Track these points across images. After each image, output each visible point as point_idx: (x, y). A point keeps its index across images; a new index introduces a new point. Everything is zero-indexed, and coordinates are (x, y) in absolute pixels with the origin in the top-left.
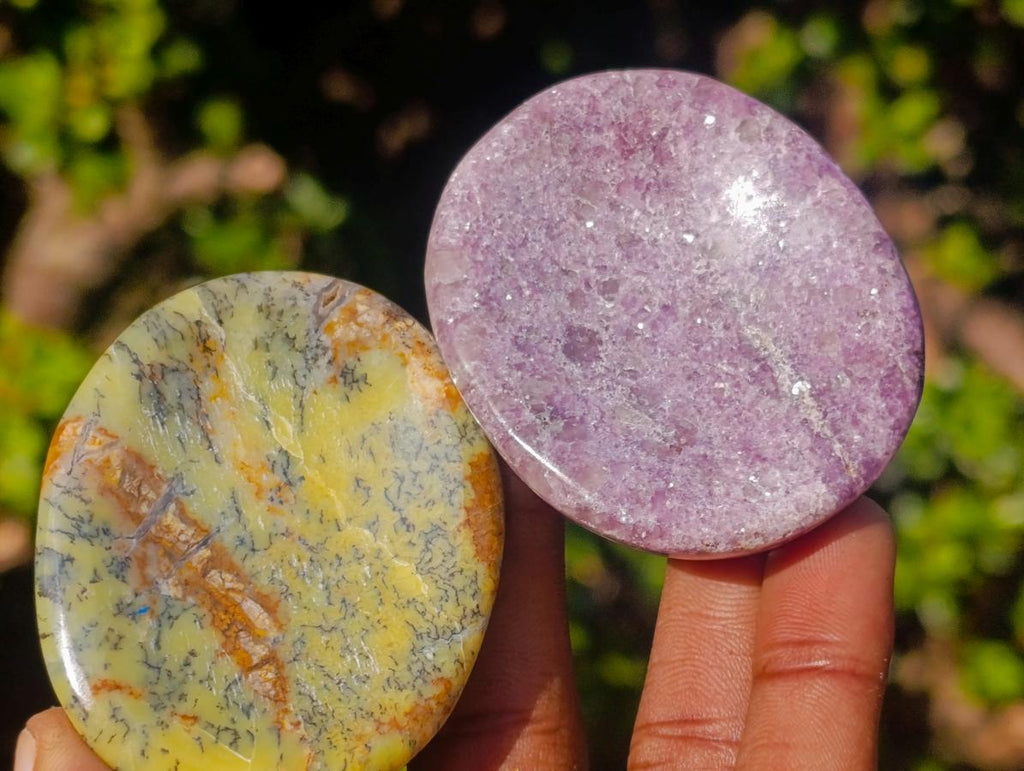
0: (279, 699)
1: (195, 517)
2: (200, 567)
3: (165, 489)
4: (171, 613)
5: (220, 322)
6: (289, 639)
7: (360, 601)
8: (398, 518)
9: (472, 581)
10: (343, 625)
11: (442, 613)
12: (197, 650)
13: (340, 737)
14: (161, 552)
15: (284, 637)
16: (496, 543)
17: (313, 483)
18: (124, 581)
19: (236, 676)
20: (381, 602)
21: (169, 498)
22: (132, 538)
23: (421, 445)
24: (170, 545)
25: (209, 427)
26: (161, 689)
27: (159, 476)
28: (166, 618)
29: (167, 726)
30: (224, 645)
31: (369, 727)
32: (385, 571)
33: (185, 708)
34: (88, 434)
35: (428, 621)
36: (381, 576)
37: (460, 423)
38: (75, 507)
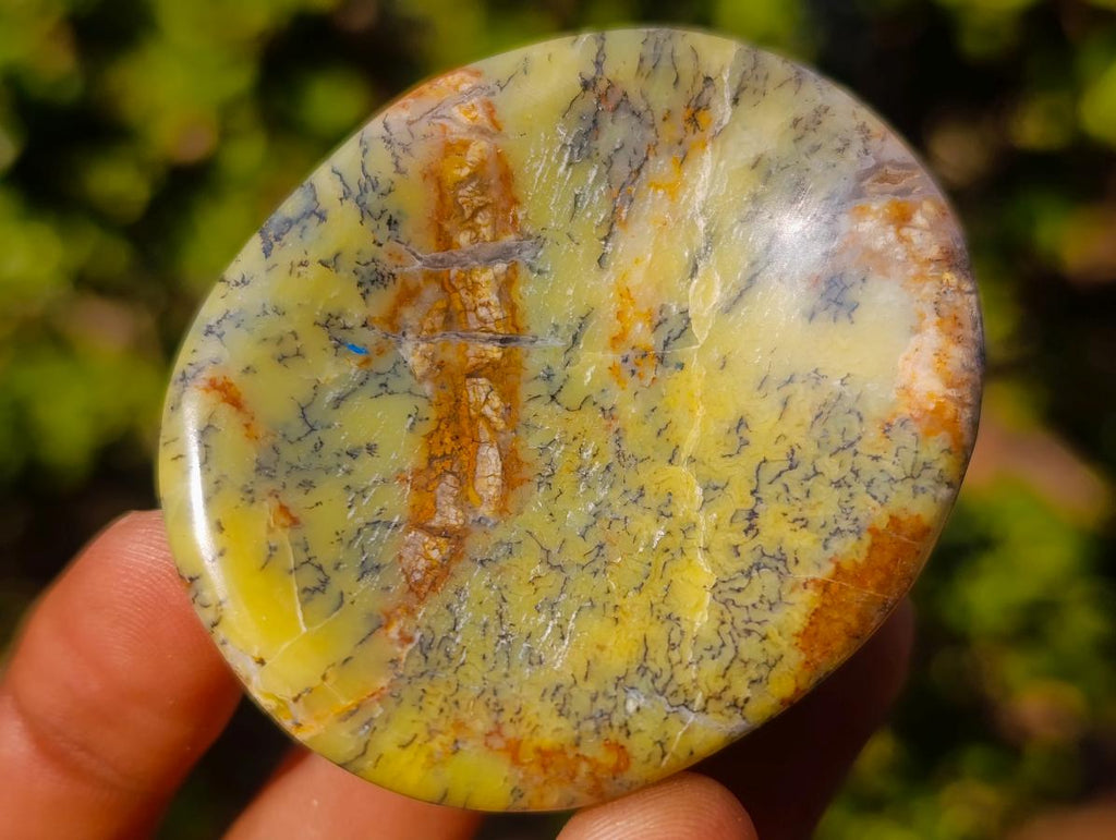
0: (420, 589)
1: (517, 300)
2: (473, 361)
3: (510, 239)
4: (389, 383)
5: (736, 101)
6: (500, 534)
7: (618, 565)
8: (749, 507)
9: (766, 663)
10: (573, 573)
11: (694, 667)
12: (380, 451)
13: (438, 702)
14: (442, 305)
15: (495, 525)
16: (841, 643)
17: (688, 380)
18: (364, 296)
19: (396, 520)
20: (639, 589)
21: (505, 254)
22: (419, 259)
23: (852, 444)
24: (459, 307)
25: (624, 215)
26: (290, 453)
27: (515, 218)
28: (378, 380)
29: (253, 501)
30: (417, 472)
31: (481, 724)
32: (678, 556)
33: (296, 500)
34: (469, 99)
35: (670, 661)
36: (667, 556)
37: (923, 456)
38: (381, 163)
